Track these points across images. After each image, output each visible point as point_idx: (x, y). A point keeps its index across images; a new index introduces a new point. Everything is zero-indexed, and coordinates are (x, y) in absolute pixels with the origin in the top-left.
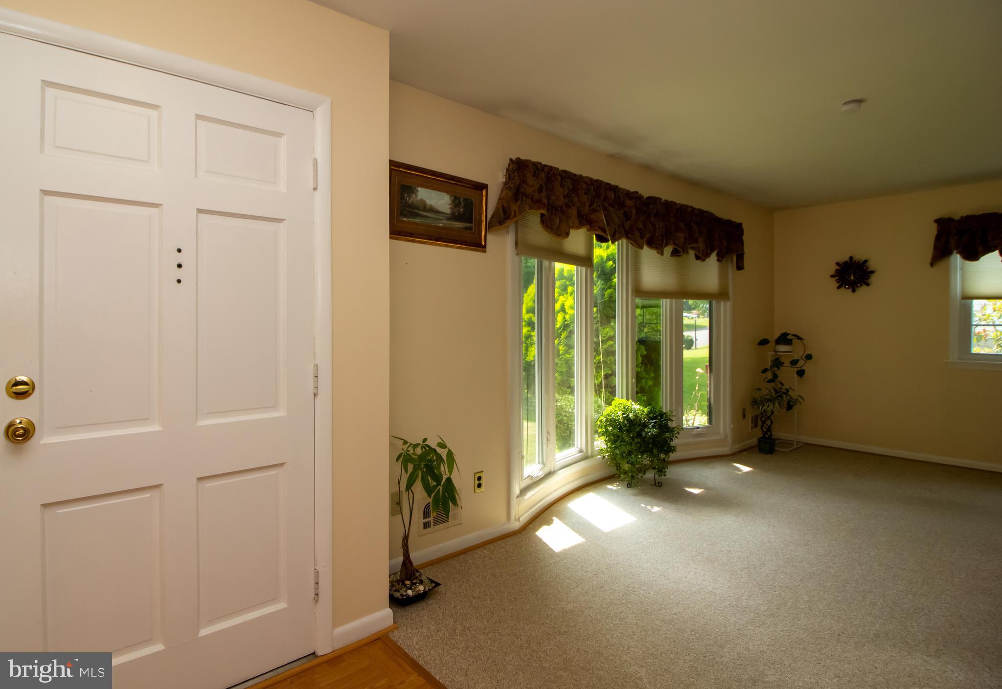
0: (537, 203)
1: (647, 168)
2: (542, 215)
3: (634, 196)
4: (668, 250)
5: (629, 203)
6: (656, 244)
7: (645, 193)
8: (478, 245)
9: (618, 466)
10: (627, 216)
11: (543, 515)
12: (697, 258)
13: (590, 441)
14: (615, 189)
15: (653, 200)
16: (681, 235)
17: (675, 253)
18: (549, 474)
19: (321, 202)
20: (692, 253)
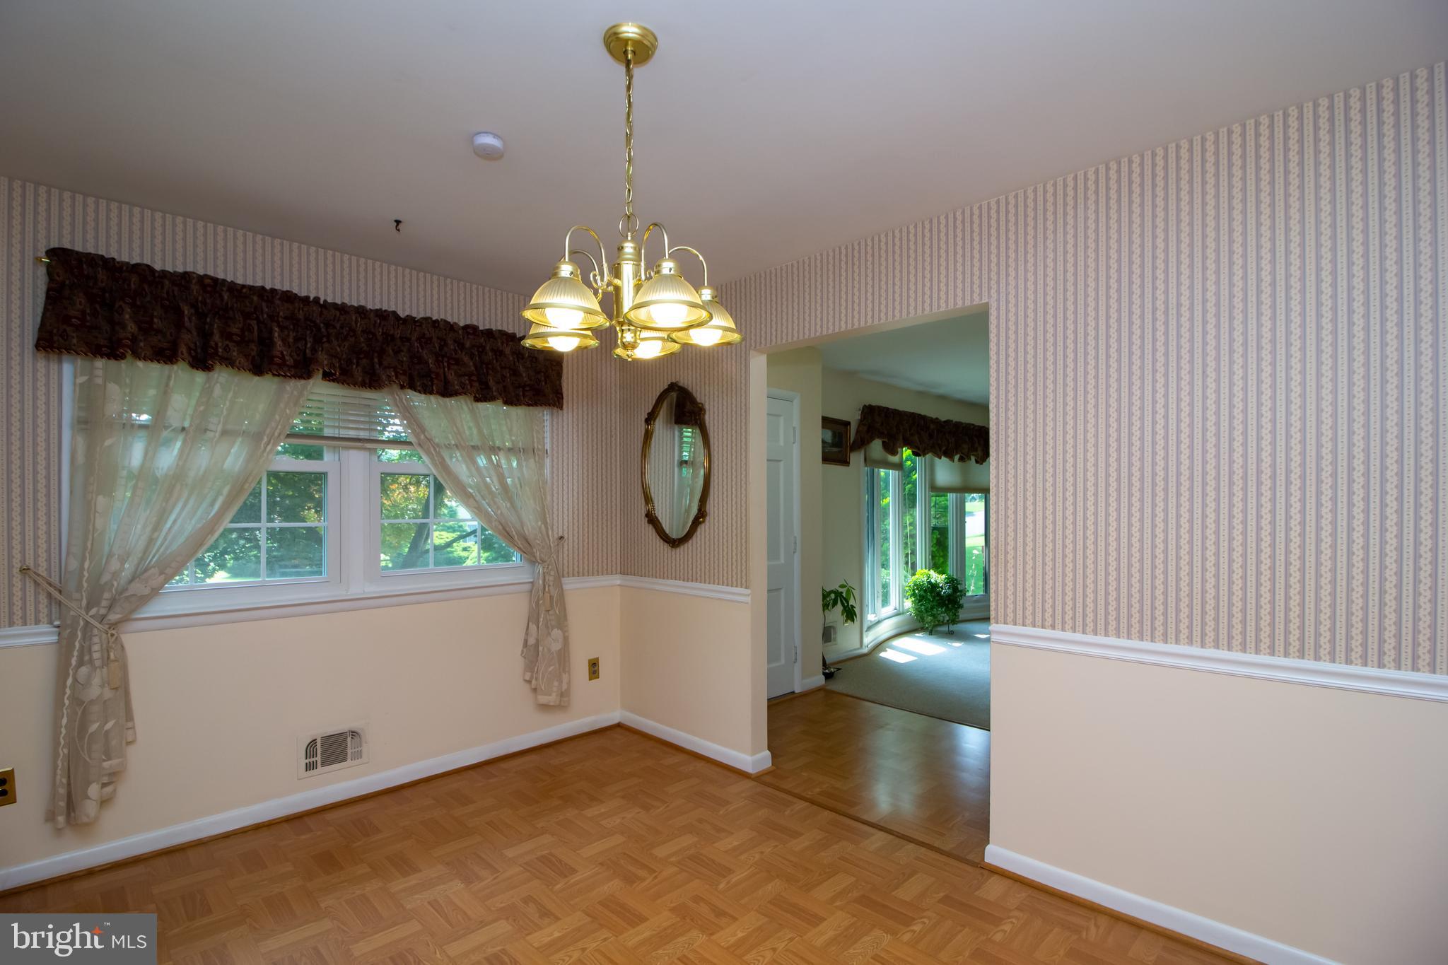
0: (880, 435)
1: (943, 398)
2: (883, 442)
3: (936, 421)
4: (957, 457)
5: (932, 426)
6: (949, 454)
7: (943, 418)
8: (845, 462)
9: (922, 619)
10: (931, 436)
11: (880, 646)
12: (977, 462)
13: (901, 603)
14: (924, 418)
15: (948, 422)
16: (965, 446)
17: (961, 459)
18: (879, 622)
19: (796, 450)
20: (973, 458)
